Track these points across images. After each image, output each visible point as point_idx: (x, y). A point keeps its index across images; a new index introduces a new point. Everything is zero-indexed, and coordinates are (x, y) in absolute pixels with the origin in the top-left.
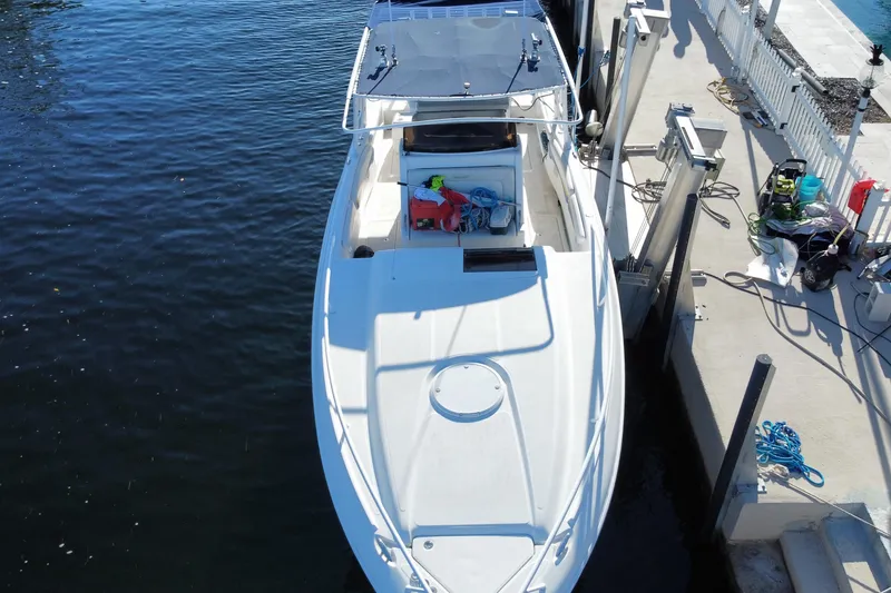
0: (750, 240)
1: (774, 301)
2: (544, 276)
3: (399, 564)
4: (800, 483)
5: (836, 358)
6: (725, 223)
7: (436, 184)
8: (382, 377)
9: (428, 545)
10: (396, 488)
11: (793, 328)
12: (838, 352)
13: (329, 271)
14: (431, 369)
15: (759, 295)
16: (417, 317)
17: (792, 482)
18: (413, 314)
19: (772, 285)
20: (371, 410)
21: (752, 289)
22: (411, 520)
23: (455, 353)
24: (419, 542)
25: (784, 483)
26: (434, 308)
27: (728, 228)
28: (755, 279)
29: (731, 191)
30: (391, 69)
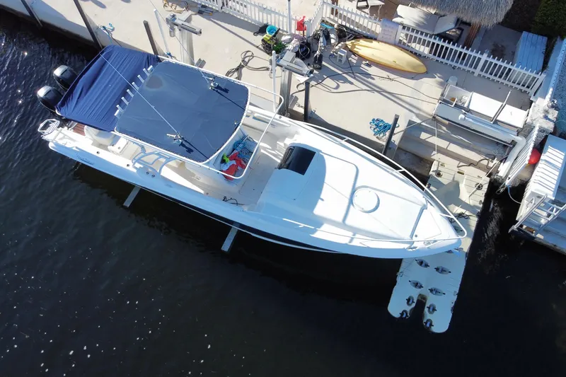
1: (318, 84)
2: (321, 151)
3: (419, 245)
6: (267, 69)
7: (227, 159)
8: (348, 222)
9: (416, 236)
14: (351, 206)
15: (313, 86)
16: (322, 200)
18: (320, 201)
20: (356, 231)
22: (407, 236)
23: (348, 196)
26: (321, 193)
29: (249, 54)
30: (186, 141)
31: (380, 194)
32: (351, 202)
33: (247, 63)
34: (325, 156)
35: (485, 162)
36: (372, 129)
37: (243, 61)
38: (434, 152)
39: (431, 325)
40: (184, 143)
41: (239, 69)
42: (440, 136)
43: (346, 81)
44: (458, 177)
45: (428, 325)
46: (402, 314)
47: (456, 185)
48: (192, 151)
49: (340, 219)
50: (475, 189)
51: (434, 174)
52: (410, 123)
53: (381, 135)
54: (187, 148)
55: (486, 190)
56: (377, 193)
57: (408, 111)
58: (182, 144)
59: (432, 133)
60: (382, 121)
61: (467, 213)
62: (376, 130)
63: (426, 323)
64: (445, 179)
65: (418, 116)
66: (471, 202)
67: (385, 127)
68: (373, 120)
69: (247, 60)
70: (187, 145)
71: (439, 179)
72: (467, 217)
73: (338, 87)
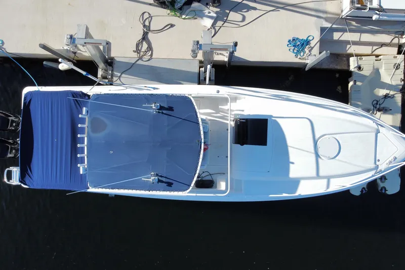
0: (184, 19)
1: (225, 22)
2: (271, 116)
3: (383, 167)
4: (313, 43)
5: (257, 10)
6: (172, 26)
8: (321, 173)
9: (379, 161)
10: (362, 169)
11: (241, 20)
12: (255, 9)
13: (270, 196)
14: (320, 160)
15: (221, 27)
16: (293, 163)
17: (312, 45)
18: (291, 165)
19: (216, 20)
20: (328, 178)
21: (217, 28)
24: (378, 163)
25: (312, 48)
27: (174, 25)
28: (212, 25)
29: (146, 16)
30: (161, 176)
31: (337, 137)
32: (317, 156)
33: (149, 27)
34: (278, 120)
35: (396, 41)
36: (292, 50)
37: (144, 26)
38: (348, 46)
39: (386, 190)
40: (160, 178)
41: (145, 37)
42: (351, 31)
43: (249, 8)
44: (377, 64)
45: (383, 192)
46: (362, 191)
47: (377, 72)
48: (172, 184)
49: (314, 174)
50: (394, 70)
51: (356, 70)
52: (323, 30)
53: (302, 54)
54: (165, 183)
55: (403, 67)
56: (335, 136)
57: (316, 18)
58: (159, 181)
59: (344, 31)
60: (298, 39)
61: (392, 93)
62: (295, 51)
63: (381, 190)
64: (366, 72)
65: (326, 20)
66: (394, 83)
67: (303, 44)
68: (289, 41)
69: (147, 23)
70: (164, 179)
71: (361, 72)
72: (393, 97)
73: (244, 19)
